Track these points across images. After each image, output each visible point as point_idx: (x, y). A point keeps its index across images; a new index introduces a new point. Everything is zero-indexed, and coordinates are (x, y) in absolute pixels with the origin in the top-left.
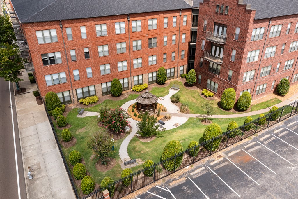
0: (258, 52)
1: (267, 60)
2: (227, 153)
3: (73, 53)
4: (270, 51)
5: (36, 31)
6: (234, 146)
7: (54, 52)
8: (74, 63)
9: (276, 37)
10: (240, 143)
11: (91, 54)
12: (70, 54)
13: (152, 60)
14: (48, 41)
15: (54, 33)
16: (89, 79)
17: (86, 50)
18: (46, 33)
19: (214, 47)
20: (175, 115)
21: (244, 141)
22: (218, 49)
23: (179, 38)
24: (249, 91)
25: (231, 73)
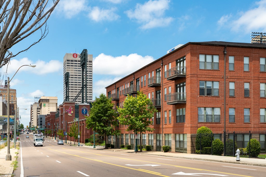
3: (232, 86)
5: (200, 54)
7: (213, 82)
8: (231, 99)
12: (229, 87)
14: (209, 67)
15: (216, 59)
16: (246, 124)
18: (209, 58)
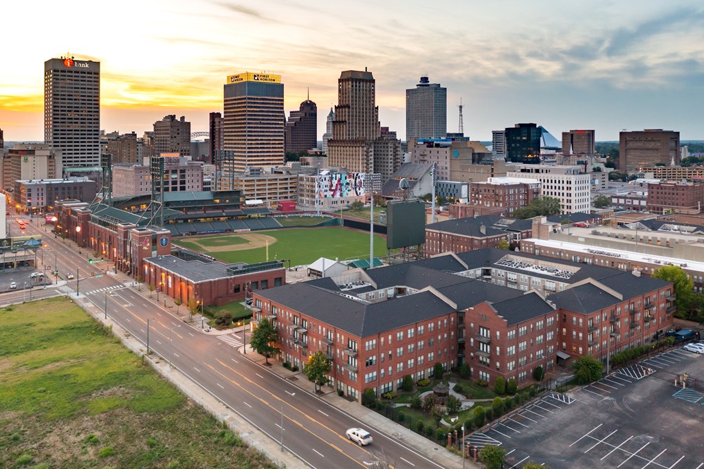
0: (514, 347)
1: (522, 352)
2: (508, 416)
3: (383, 355)
4: (523, 345)
5: (366, 342)
6: (512, 412)
7: (373, 356)
8: (382, 364)
9: (524, 335)
10: (514, 411)
11: (393, 355)
12: (381, 356)
13: (431, 355)
14: (371, 348)
15: (374, 342)
16: (390, 376)
17: (390, 352)
18: (371, 342)
19: (481, 344)
20: (464, 401)
21: (517, 409)
22: (485, 345)
23: (449, 335)
24: (514, 377)
25: (498, 364)
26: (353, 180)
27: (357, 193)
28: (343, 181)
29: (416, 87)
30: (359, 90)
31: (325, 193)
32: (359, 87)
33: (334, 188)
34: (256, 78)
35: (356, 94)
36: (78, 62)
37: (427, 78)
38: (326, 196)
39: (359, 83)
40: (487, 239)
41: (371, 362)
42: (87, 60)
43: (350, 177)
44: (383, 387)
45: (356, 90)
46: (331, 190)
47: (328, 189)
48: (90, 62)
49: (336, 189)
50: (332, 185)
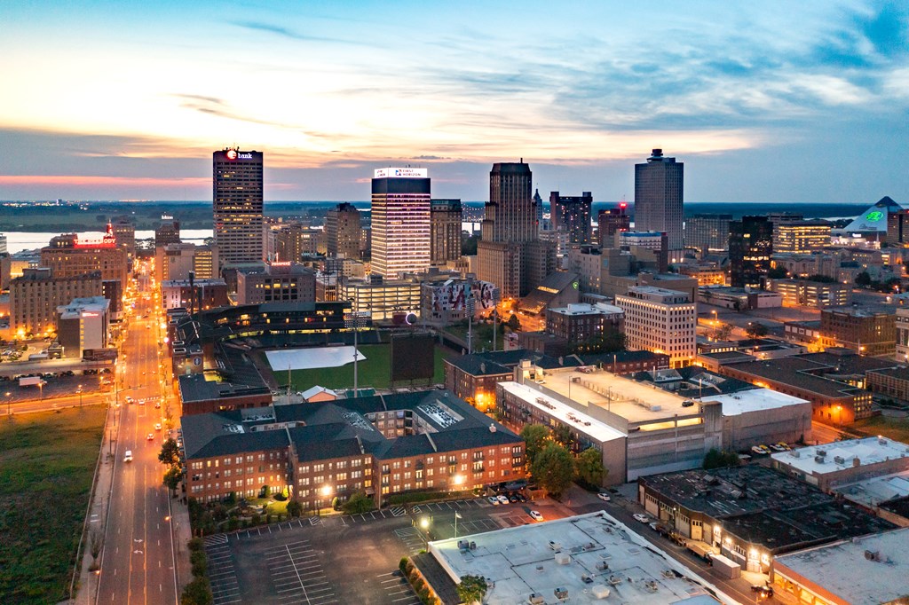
1: (319, 484)
3: (209, 474)
7: (199, 474)
8: (209, 480)
9: (321, 471)
11: (220, 475)
13: (262, 479)
14: (197, 468)
15: (201, 463)
16: (217, 490)
18: (197, 464)
26: (479, 292)
27: (484, 306)
28: (467, 293)
29: (646, 162)
30: (511, 185)
31: (444, 306)
32: (511, 181)
33: (454, 300)
34: (398, 173)
35: (507, 189)
36: (242, 153)
37: (660, 150)
38: (445, 308)
39: (511, 177)
40: (485, 378)
41: (198, 478)
42: (251, 150)
43: (475, 287)
44: (210, 497)
45: (507, 185)
46: (451, 302)
47: (447, 301)
48: (253, 153)
49: (458, 301)
50: (452, 297)
